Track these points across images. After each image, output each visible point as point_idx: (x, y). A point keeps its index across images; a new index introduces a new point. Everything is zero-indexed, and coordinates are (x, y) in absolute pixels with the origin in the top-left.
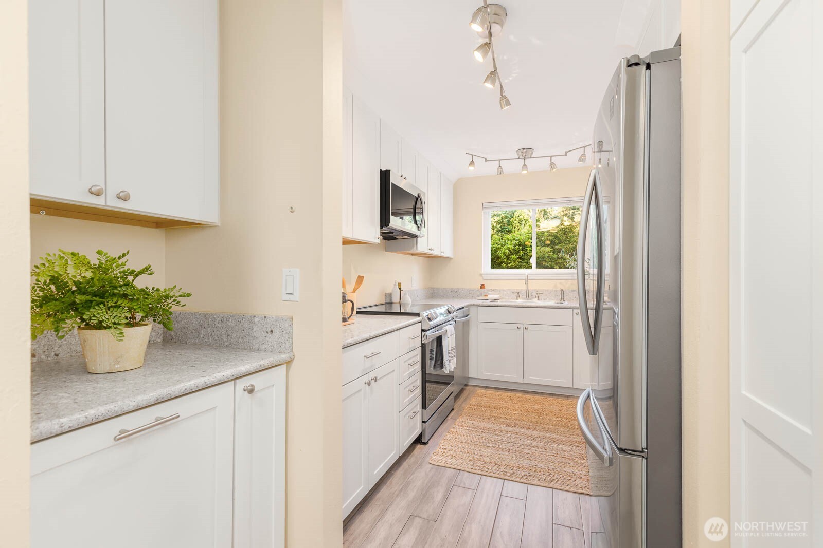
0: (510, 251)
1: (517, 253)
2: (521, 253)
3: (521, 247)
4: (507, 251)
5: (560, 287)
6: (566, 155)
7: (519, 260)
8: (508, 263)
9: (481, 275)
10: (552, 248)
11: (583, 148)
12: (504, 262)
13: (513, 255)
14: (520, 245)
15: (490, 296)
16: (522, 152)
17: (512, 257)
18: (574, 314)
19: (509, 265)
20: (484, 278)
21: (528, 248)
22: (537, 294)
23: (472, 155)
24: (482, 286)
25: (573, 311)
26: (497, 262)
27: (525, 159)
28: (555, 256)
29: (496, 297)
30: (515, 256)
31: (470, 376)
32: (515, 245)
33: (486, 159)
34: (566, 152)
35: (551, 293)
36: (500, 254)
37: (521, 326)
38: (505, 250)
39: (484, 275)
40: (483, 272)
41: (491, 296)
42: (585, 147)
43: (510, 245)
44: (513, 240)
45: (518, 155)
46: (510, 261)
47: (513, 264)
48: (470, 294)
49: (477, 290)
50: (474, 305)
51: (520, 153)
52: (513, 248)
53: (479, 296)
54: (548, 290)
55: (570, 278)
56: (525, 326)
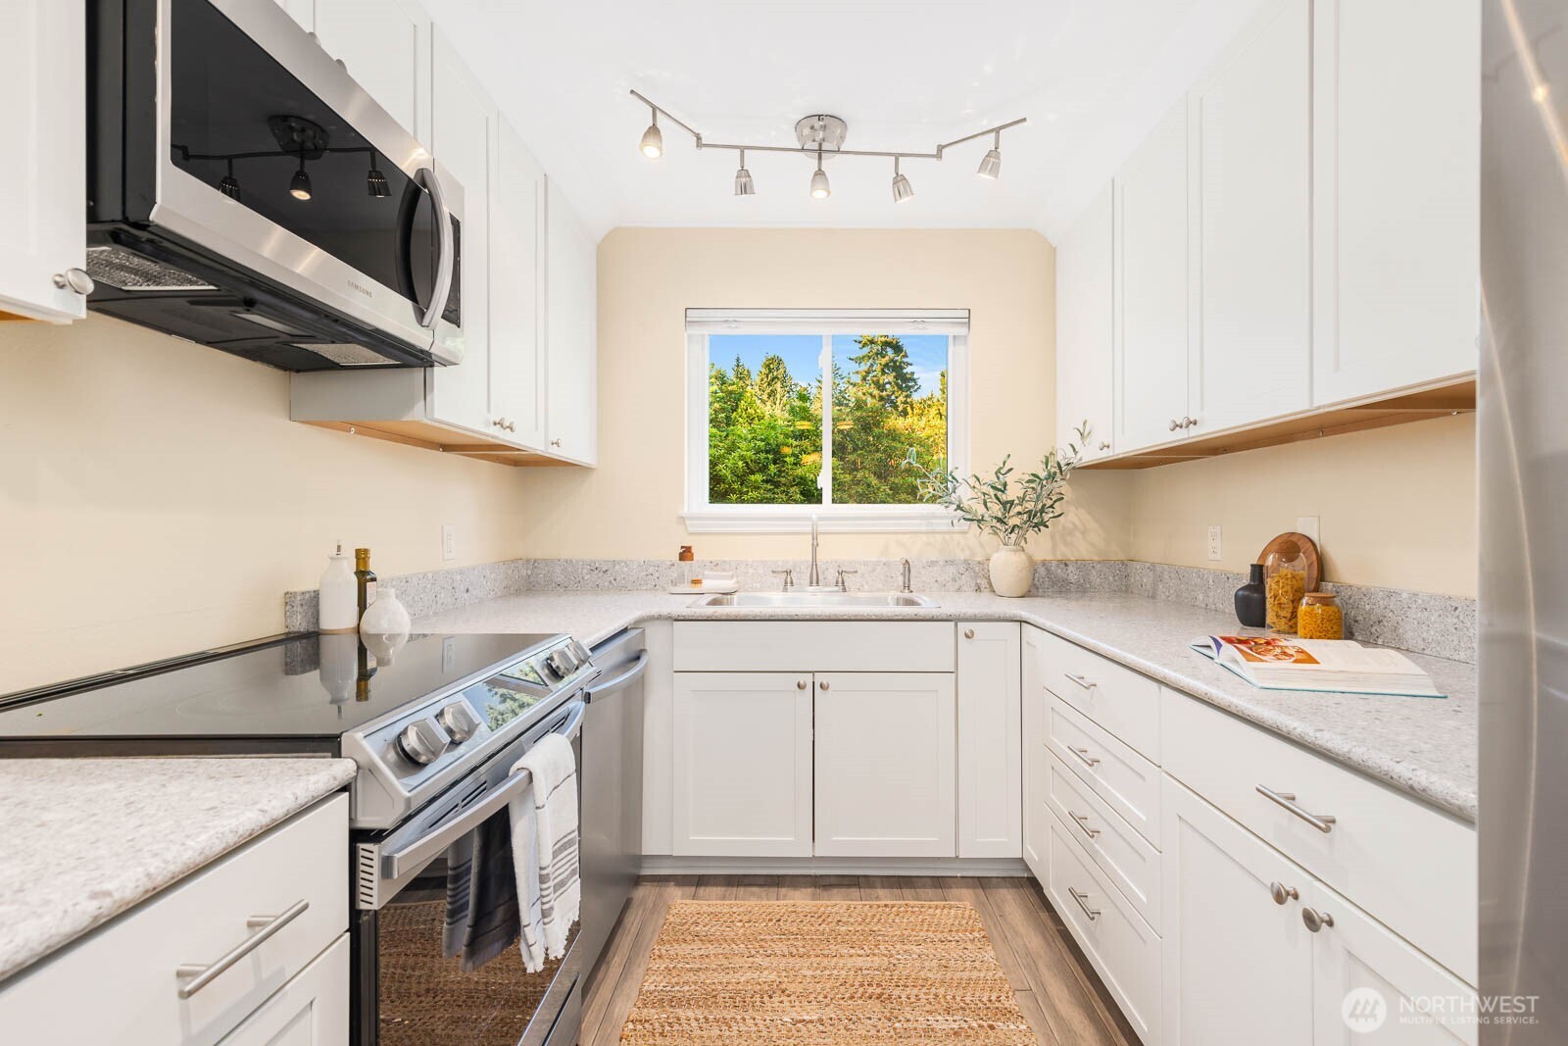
0: (746, 463)
1: (763, 469)
2: (773, 468)
3: (770, 456)
4: (740, 463)
5: (897, 556)
6: (939, 155)
7: (769, 487)
8: (741, 493)
9: (682, 519)
10: (842, 459)
11: (993, 134)
12: (733, 491)
13: (753, 473)
14: (767, 452)
15: (708, 584)
16: (812, 128)
17: (752, 478)
18: (962, 637)
19: (745, 497)
20: (691, 529)
21: (787, 459)
22: (840, 573)
23: (654, 109)
24: (686, 554)
25: (956, 625)
26: (720, 490)
27: (820, 152)
28: (848, 478)
29: (727, 584)
30: (758, 477)
31: (644, 852)
32: (758, 451)
33: (699, 138)
34: (941, 148)
35: (874, 570)
36: (723, 470)
37: (807, 679)
38: (735, 461)
39: (692, 518)
40: (686, 511)
41: (712, 584)
42: (997, 130)
43: (745, 450)
44: (753, 438)
45: (800, 137)
46: (747, 487)
47: (755, 494)
48: (648, 578)
49: (669, 563)
50: (659, 618)
51: (807, 131)
52: (753, 457)
53: (674, 583)
54: (866, 564)
55: (923, 529)
56: (820, 678)
